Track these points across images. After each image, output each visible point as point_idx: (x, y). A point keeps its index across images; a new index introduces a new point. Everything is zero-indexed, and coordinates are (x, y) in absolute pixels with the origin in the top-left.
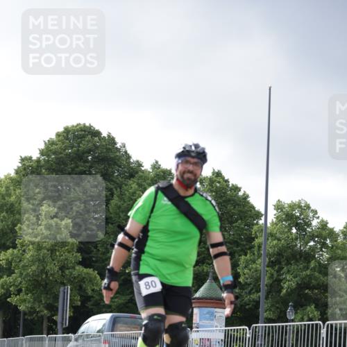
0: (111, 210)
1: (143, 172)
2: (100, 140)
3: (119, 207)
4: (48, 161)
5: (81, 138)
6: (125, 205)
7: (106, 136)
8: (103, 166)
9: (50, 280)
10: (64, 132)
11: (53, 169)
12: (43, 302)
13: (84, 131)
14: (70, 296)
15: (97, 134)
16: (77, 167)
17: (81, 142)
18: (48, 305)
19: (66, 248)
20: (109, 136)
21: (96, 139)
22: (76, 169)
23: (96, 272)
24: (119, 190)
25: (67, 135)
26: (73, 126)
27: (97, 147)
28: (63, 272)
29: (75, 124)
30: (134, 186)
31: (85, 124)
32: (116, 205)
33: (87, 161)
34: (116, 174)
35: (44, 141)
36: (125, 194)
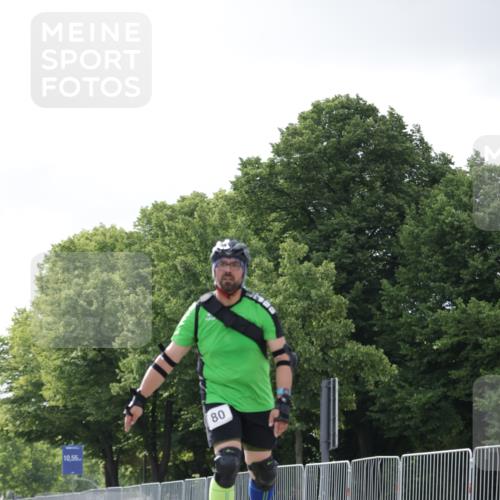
0: (402, 243)
1: (454, 172)
2: (376, 122)
3: (417, 237)
4: (289, 163)
5: (342, 120)
6: (427, 231)
7: (386, 114)
8: (384, 166)
9: (303, 369)
10: (313, 112)
11: (299, 178)
12: (294, 408)
13: (349, 109)
14: (340, 395)
15: (371, 111)
16: (339, 171)
17: (343, 128)
18: (301, 411)
19: (329, 312)
20: (391, 114)
21: (370, 120)
22: (338, 176)
23: (382, 350)
24: (413, 206)
25: (319, 116)
26: (328, 101)
27: (371, 135)
28: (325, 354)
29: (331, 97)
30: (441, 197)
31: (347, 96)
32: (411, 233)
33: (355, 160)
34: (407, 180)
35: (280, 130)
36: (426, 213)
